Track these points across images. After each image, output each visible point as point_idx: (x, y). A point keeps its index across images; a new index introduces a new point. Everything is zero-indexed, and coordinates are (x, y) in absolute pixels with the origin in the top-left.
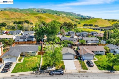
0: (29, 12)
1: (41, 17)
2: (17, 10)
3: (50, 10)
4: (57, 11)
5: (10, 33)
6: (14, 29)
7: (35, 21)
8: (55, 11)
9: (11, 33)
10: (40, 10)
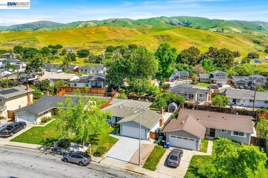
0: (150, 26)
1: (168, 36)
2: (127, 23)
3: (201, 18)
4: (219, 20)
5: (82, 70)
6: (99, 63)
7: (152, 45)
8: (212, 21)
9: (84, 71)
10: (175, 21)
